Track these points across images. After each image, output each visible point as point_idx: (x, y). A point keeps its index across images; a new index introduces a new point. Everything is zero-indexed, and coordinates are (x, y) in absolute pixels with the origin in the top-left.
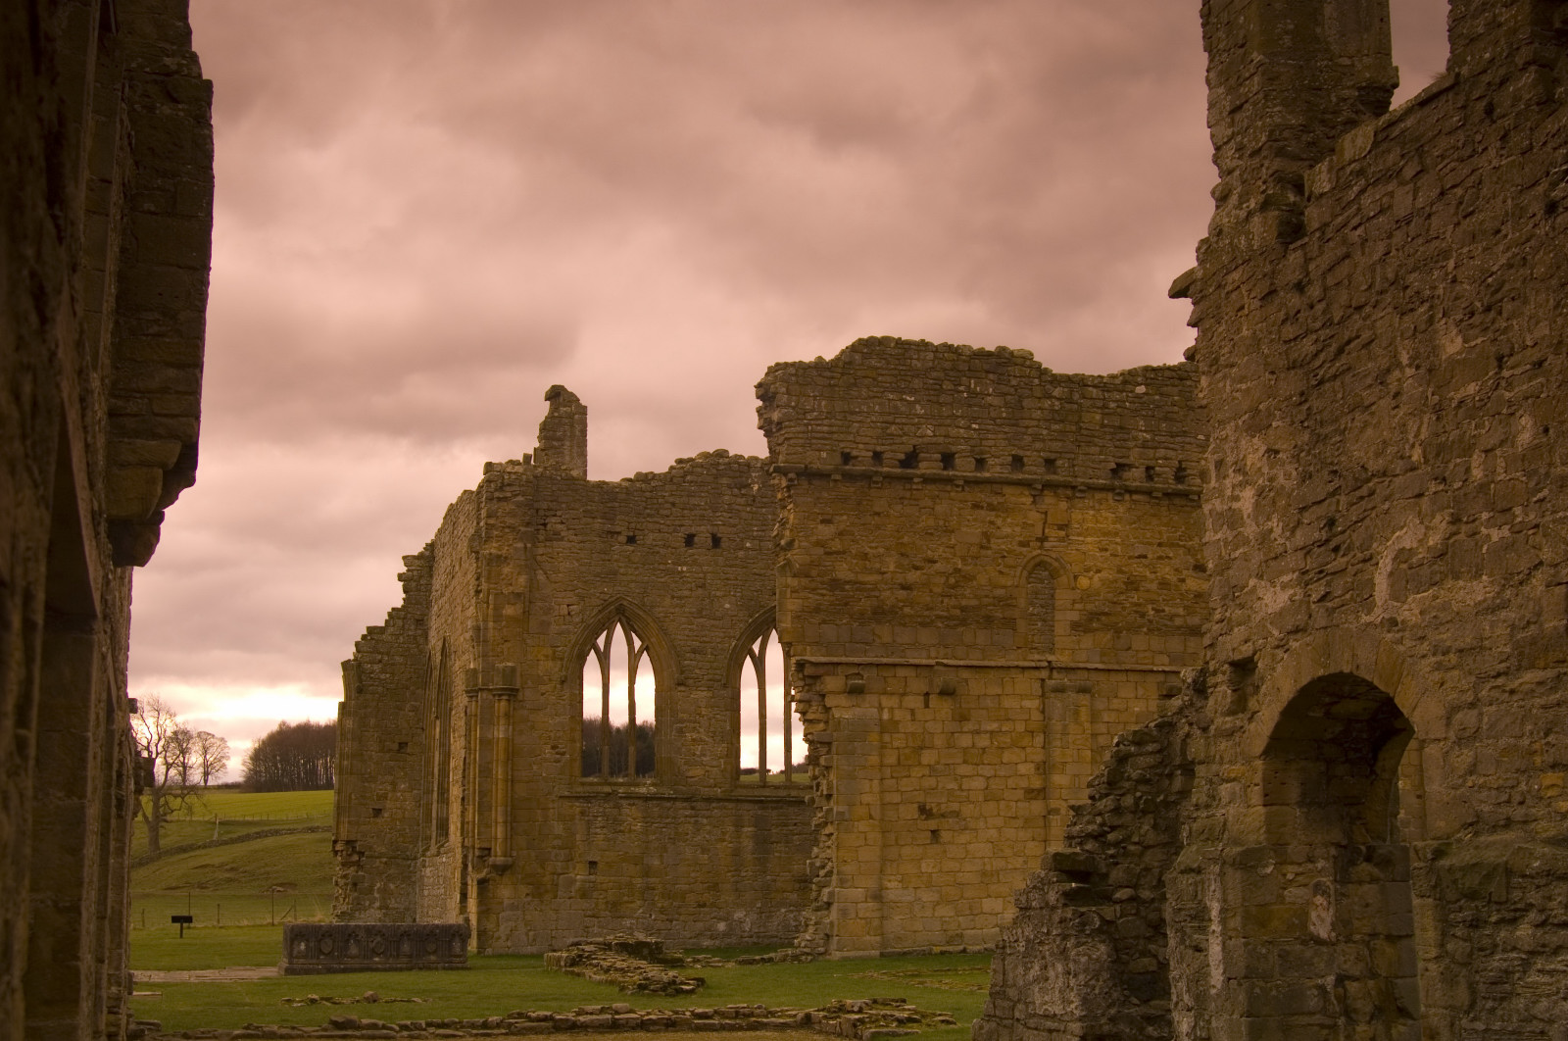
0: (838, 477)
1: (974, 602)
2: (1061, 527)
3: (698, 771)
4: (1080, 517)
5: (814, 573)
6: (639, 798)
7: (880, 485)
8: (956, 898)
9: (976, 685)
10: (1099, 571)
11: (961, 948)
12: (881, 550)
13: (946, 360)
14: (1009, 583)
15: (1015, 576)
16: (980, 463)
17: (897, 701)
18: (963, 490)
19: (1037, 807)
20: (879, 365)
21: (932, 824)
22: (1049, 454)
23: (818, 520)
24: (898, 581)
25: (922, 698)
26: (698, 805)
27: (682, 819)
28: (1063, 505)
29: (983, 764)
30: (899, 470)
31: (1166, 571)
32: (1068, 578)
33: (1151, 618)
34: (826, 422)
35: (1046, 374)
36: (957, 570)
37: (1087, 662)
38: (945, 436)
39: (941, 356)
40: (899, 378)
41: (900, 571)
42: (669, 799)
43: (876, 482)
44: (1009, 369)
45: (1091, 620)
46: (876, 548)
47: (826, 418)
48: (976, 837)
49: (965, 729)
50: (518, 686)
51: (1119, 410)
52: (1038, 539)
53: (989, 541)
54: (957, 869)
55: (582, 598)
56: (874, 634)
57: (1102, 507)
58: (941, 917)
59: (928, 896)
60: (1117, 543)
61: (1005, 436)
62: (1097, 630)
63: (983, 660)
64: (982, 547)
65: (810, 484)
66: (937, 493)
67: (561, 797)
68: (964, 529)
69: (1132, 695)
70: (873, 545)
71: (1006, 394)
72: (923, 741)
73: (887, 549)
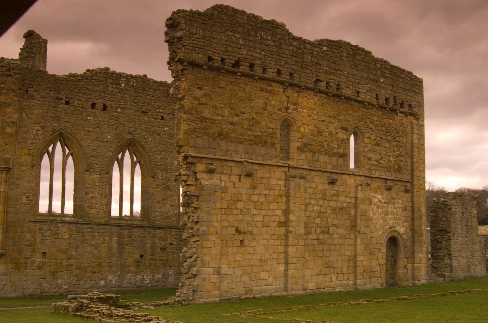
0: (206, 68)
1: (260, 134)
2: (295, 104)
3: (93, 211)
4: (301, 100)
5: (194, 112)
6: (67, 223)
7: (223, 74)
8: (250, 272)
9: (260, 172)
10: (308, 125)
11: (252, 296)
12: (223, 105)
13: (252, 21)
14: (274, 127)
15: (276, 124)
16: (264, 70)
17: (228, 177)
18: (257, 82)
19: (283, 230)
20: (225, 18)
21: (241, 237)
22: (291, 71)
23: (196, 87)
24: (229, 121)
25: (238, 177)
26: (94, 227)
27: (86, 233)
28: (296, 94)
29: (262, 209)
30: (231, 68)
31: (331, 128)
32: (297, 127)
33: (326, 148)
34: (202, 40)
35: (290, 35)
36: (253, 119)
37: (303, 165)
38: (251, 56)
39: (250, 19)
40: (233, 25)
41: (230, 116)
42: (81, 224)
43: (222, 73)
44: (277, 30)
45: (304, 147)
46: (221, 104)
47: (202, 39)
48: (259, 243)
49: (255, 193)
50: (11, 167)
51: (317, 56)
52: (285, 108)
53: (266, 107)
54: (251, 259)
55: (43, 127)
56: (219, 145)
57: (310, 97)
58: (245, 281)
59: (238, 271)
60: (314, 114)
61: (274, 60)
62: (306, 151)
63: (263, 161)
64: (264, 109)
65: (193, 69)
66: (246, 81)
67: (30, 221)
68: (257, 100)
69: (318, 182)
70: (219, 102)
71: (275, 41)
72: (238, 197)
73: (225, 105)
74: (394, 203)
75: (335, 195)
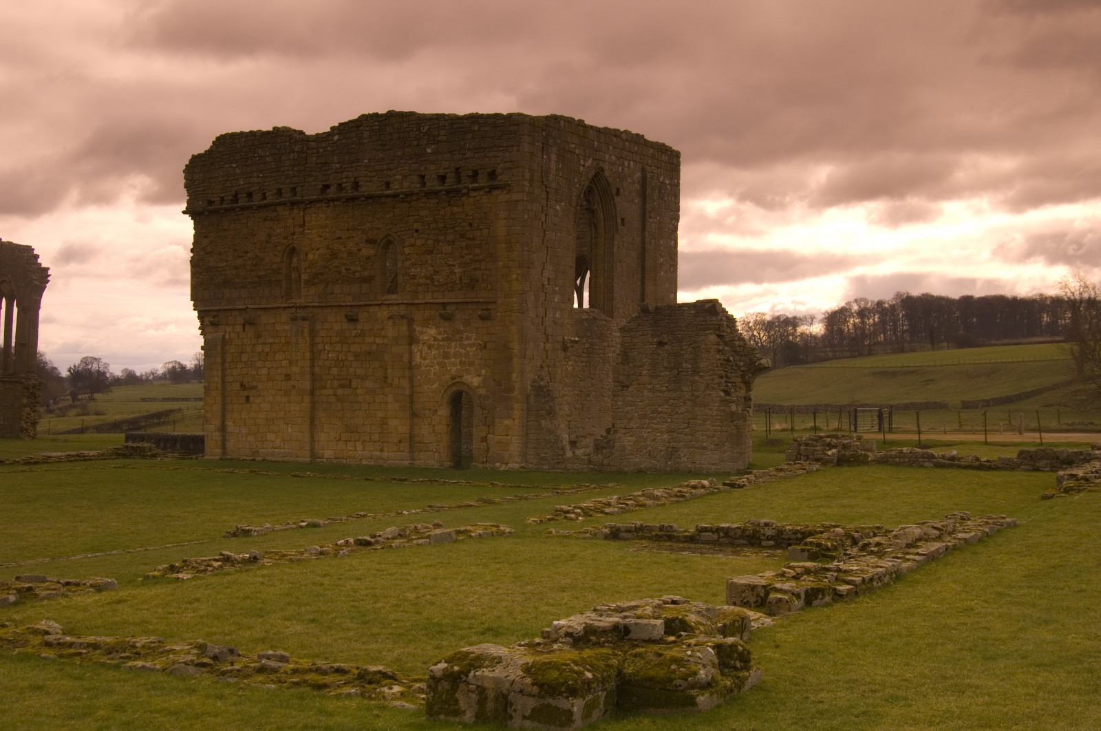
0: (206, 213)
1: (263, 273)
2: (301, 226)
7: (225, 215)
9: (264, 318)
10: (318, 249)
11: (252, 458)
12: (226, 249)
13: (250, 141)
14: (279, 261)
15: (281, 257)
17: (232, 328)
18: (259, 212)
21: (245, 393)
22: (292, 185)
25: (242, 326)
28: (302, 213)
30: (229, 206)
31: (350, 245)
32: (303, 255)
33: (344, 274)
34: (202, 185)
36: (257, 256)
37: (312, 302)
38: (249, 183)
39: (248, 138)
40: (230, 155)
41: (234, 259)
43: (223, 213)
45: (314, 278)
46: (224, 248)
48: (264, 400)
49: (259, 342)
51: (325, 152)
52: (291, 234)
53: (270, 238)
54: (256, 417)
56: (223, 294)
57: (320, 212)
58: (250, 442)
59: (244, 430)
60: (326, 232)
62: (317, 283)
63: (267, 304)
64: (267, 242)
65: (200, 218)
68: (259, 233)
69: (334, 320)
71: (275, 154)
72: (242, 349)
74: (461, 339)
75: (360, 336)
